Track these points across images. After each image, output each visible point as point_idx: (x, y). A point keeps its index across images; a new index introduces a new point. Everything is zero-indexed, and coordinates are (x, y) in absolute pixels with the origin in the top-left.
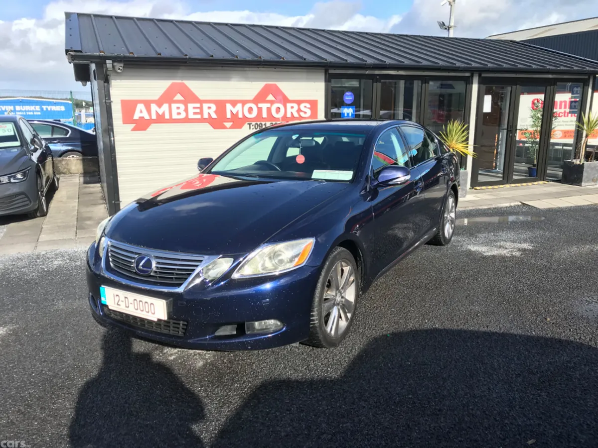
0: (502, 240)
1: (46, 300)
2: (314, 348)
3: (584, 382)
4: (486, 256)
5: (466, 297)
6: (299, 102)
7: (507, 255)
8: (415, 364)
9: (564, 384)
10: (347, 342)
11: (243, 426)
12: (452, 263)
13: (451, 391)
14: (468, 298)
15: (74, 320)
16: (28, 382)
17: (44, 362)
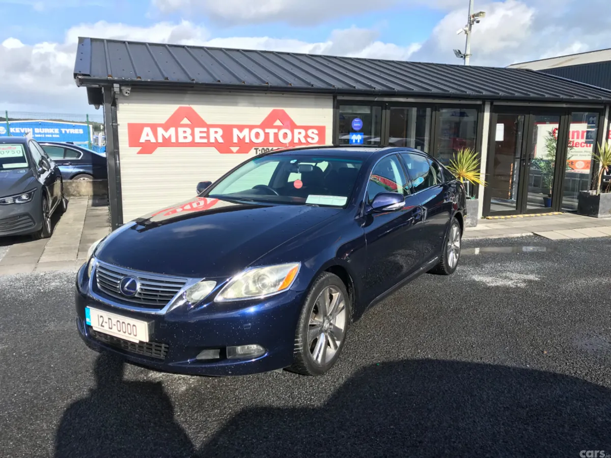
0: (509, 271)
1: (38, 321)
2: (301, 376)
3: (574, 417)
4: (490, 286)
5: (464, 328)
6: (306, 128)
7: (511, 286)
8: (401, 394)
9: (553, 419)
10: (335, 370)
11: (217, 453)
12: (454, 293)
13: (435, 423)
14: (465, 328)
15: (63, 342)
16: (9, 402)
17: (28, 382)
